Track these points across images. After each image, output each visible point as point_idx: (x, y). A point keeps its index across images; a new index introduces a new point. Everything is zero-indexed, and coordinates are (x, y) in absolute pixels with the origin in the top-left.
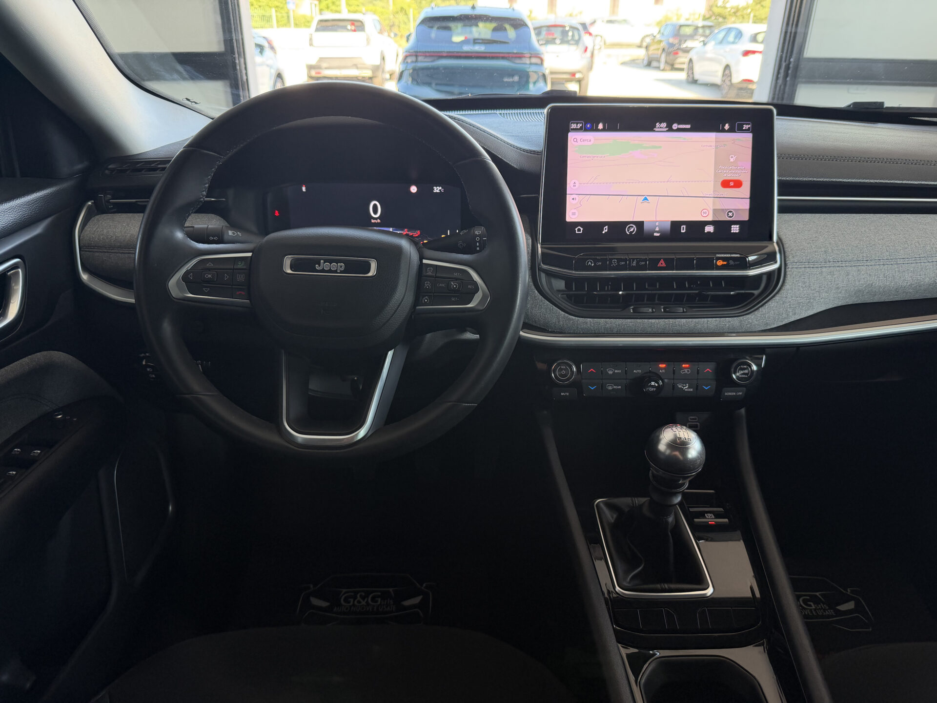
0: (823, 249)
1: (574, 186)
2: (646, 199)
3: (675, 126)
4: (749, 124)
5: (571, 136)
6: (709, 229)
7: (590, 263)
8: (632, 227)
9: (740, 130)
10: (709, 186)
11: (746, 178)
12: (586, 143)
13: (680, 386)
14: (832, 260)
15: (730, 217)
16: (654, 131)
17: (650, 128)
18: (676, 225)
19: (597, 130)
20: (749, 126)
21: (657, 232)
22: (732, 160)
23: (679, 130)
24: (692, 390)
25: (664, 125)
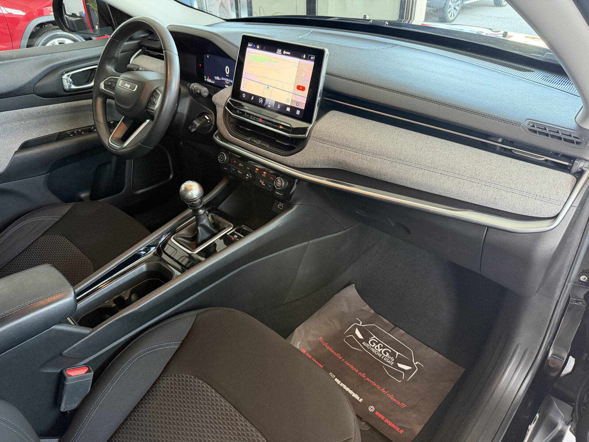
0: (329, 134)
1: (245, 74)
2: (268, 87)
3: (284, 52)
4: (313, 57)
5: (248, 49)
6: (288, 109)
7: (238, 112)
8: (261, 99)
9: (310, 59)
10: (292, 87)
11: (307, 87)
12: (252, 54)
13: (261, 181)
14: (331, 142)
15: (297, 106)
16: (276, 53)
17: (275, 51)
18: (277, 103)
19: (257, 49)
20: (314, 58)
21: (270, 105)
22: (303, 75)
23: (286, 55)
24: (264, 185)
25: (280, 51)
